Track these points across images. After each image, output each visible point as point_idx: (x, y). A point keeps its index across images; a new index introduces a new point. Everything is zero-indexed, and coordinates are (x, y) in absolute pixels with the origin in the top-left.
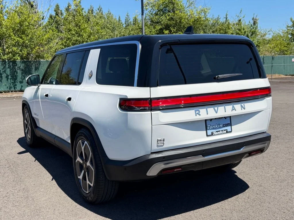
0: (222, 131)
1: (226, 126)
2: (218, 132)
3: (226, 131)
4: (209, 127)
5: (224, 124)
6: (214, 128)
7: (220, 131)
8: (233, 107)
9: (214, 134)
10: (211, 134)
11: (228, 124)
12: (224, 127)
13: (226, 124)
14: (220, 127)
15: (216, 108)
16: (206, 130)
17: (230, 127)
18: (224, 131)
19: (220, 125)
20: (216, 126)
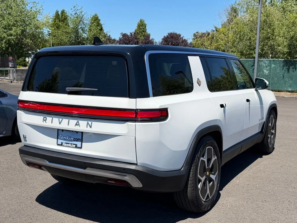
0: (71, 144)
1: (76, 141)
2: (67, 144)
3: (75, 146)
4: (60, 136)
5: (75, 138)
6: (65, 139)
7: (69, 144)
8: (78, 122)
9: (63, 145)
10: (61, 144)
11: (79, 139)
12: (75, 141)
13: (77, 138)
14: (71, 140)
15: (61, 120)
16: (58, 138)
17: (81, 143)
18: (74, 145)
19: (71, 138)
20: (67, 138)
